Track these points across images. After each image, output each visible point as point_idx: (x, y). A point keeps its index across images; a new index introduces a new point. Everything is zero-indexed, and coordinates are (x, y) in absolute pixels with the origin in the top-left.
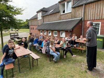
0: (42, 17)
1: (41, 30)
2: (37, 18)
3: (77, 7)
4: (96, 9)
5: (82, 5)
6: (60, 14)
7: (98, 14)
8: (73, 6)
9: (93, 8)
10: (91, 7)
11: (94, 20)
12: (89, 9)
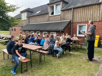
0: (27, 17)
1: (27, 31)
2: (20, 18)
3: (66, 10)
4: (83, 14)
5: (71, 9)
6: (49, 15)
7: (85, 17)
8: (62, 9)
9: (80, 12)
10: (79, 11)
11: (82, 22)
12: (77, 13)
